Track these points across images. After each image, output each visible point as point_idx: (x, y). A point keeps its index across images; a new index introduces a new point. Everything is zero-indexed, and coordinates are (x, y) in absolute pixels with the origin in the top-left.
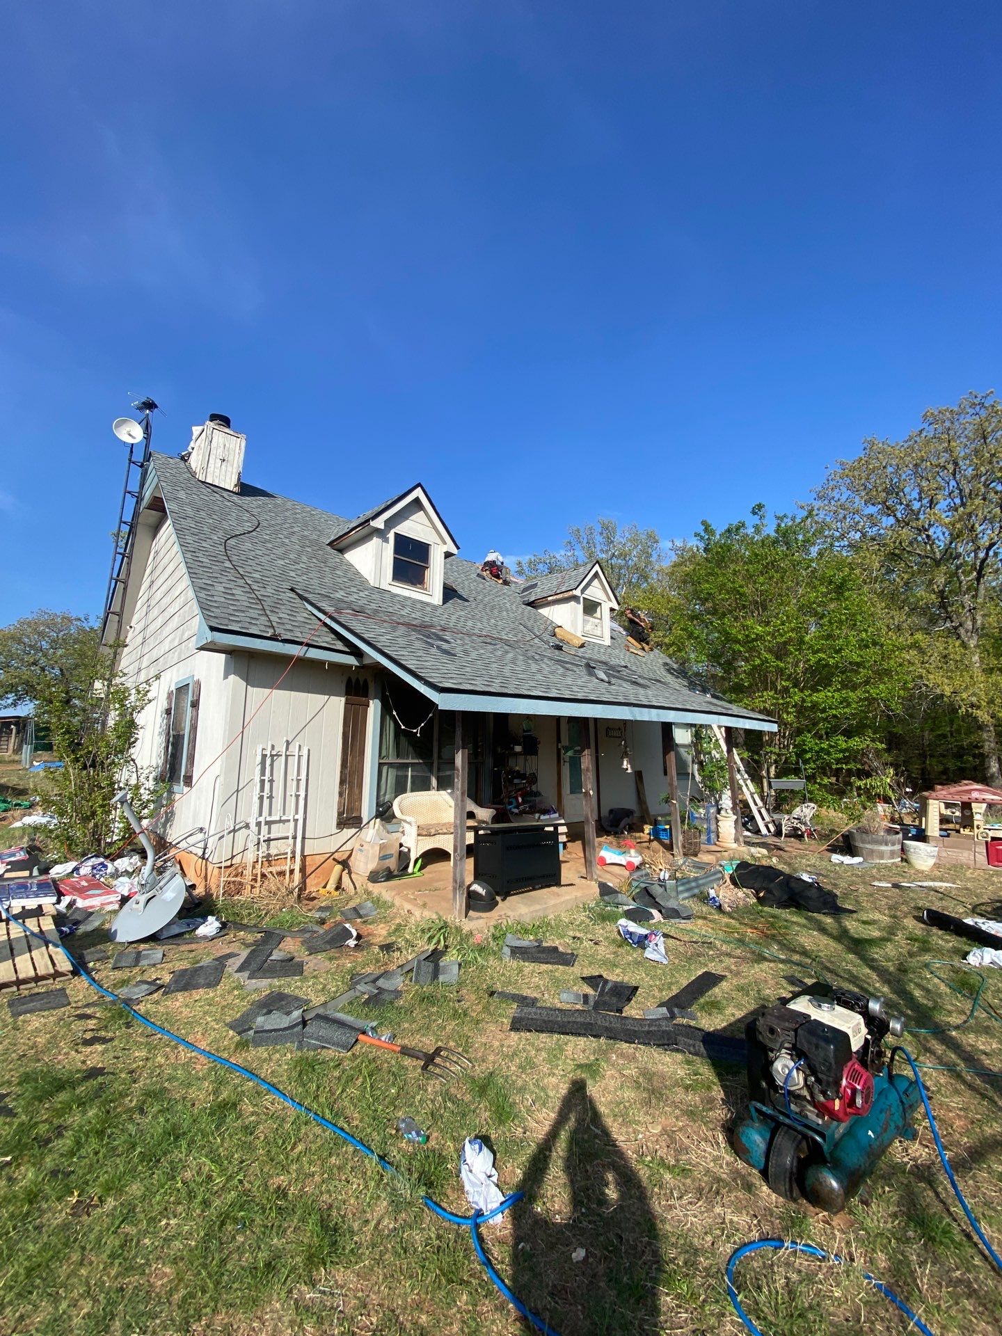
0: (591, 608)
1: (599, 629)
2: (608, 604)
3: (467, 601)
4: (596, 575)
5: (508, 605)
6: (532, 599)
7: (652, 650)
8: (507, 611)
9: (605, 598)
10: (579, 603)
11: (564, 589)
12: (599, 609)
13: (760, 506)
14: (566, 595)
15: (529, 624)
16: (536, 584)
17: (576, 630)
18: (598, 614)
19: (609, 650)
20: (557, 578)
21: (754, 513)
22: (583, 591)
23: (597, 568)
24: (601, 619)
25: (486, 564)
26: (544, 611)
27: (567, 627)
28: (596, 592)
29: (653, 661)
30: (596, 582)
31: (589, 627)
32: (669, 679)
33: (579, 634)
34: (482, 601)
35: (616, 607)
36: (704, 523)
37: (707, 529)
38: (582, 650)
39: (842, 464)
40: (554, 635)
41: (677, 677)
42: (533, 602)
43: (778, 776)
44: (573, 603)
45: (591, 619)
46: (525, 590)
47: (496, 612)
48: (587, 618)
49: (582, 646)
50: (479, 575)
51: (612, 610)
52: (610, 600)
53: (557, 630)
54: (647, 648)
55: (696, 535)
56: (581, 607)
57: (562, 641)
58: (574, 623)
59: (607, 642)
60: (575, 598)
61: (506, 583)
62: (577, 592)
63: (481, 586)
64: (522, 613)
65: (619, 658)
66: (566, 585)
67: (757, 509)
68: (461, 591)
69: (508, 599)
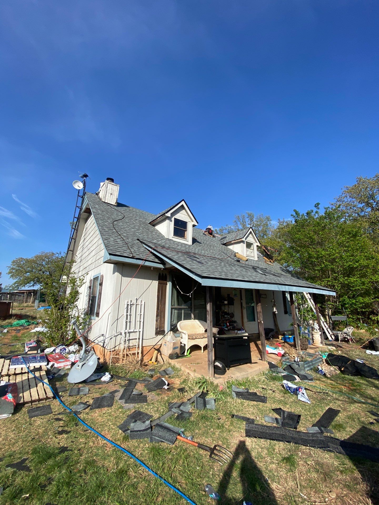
0: (249, 245)
1: (253, 253)
2: (256, 244)
3: (200, 243)
4: (251, 233)
5: (216, 245)
6: (225, 242)
7: (274, 262)
8: (216, 247)
9: (254, 241)
10: (244, 243)
11: (238, 238)
12: (252, 246)
13: (318, 204)
14: (239, 240)
15: (225, 252)
16: (226, 237)
17: (243, 253)
18: (252, 248)
19: (257, 262)
20: (235, 234)
21: (315, 206)
22: (246, 239)
23: (251, 230)
24: (253, 250)
26: (231, 247)
27: (240, 253)
28: (251, 239)
29: (275, 267)
30: (251, 235)
31: (248, 253)
32: (283, 273)
33: (245, 256)
34: (206, 243)
36: (295, 211)
37: (297, 213)
38: (247, 262)
39: (347, 188)
40: (235, 256)
41: (286, 273)
42: (225, 244)
43: (332, 315)
44: (242, 244)
45: (249, 250)
46: (222, 239)
47: (212, 247)
48: (248, 249)
49: (247, 260)
50: (204, 234)
51: (257, 246)
52: (256, 242)
53: (236, 254)
54: (272, 261)
55: (292, 215)
56: (245, 245)
57: (239, 258)
58: (243, 251)
59: (256, 259)
60: (243, 242)
61: (214, 236)
62: (244, 239)
63: (205, 238)
64: (222, 248)
65: (263, 265)
66: (239, 236)
67: (317, 206)
68: (198, 240)
69: (215, 242)
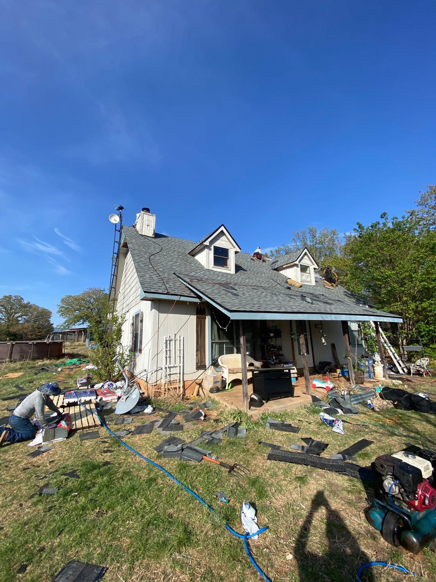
0: (304, 269)
1: (309, 278)
2: (313, 266)
3: (246, 271)
4: (306, 254)
5: (265, 271)
6: (276, 267)
7: (337, 286)
8: (264, 273)
9: (311, 264)
10: (298, 267)
11: (290, 262)
12: (308, 269)
13: (385, 214)
14: (292, 264)
15: (275, 279)
16: (278, 261)
17: (297, 279)
18: (308, 271)
19: (315, 287)
20: (287, 257)
21: (382, 217)
22: (299, 262)
23: (306, 250)
24: (310, 273)
25: (255, 254)
26: (282, 272)
27: (293, 278)
28: (306, 261)
29: (339, 291)
30: (306, 257)
31: (304, 278)
32: (346, 299)
33: (299, 281)
34: (253, 270)
35: (317, 267)
36: (358, 224)
37: (360, 226)
38: (301, 288)
39: (430, 187)
40: (287, 282)
41: (351, 298)
42: (277, 268)
43: (408, 344)
44: (295, 268)
45: (305, 274)
46: (273, 263)
47: (259, 275)
48: (303, 273)
49: (301, 286)
50: (251, 259)
51: (315, 269)
52: (313, 264)
53: (288, 280)
54: (334, 285)
55: (355, 229)
56: (299, 269)
57: (291, 285)
58: (296, 276)
59: (314, 284)
60: (296, 265)
61: (264, 261)
62: (297, 262)
63: (253, 264)
64: (272, 274)
65: (320, 291)
66: (291, 259)
67: (383, 216)
68: (243, 267)
69: (265, 268)
